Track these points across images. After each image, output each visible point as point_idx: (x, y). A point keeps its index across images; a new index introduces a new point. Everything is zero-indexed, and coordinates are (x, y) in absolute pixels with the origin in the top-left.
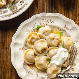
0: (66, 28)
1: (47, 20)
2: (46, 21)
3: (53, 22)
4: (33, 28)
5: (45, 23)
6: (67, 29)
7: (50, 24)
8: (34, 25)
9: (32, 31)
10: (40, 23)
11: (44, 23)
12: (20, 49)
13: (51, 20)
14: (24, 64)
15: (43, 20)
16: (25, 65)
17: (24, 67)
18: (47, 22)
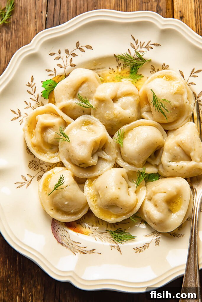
0: (142, 47)
1: (67, 51)
2: (63, 54)
3: (89, 47)
4: (32, 97)
5: (65, 61)
6: (144, 49)
7: (81, 57)
8: (29, 85)
9: (34, 108)
10: (49, 71)
11: (59, 65)
12: (18, 185)
13: (78, 44)
14: (53, 229)
15: (52, 54)
16: (60, 232)
17: (59, 242)
18: (71, 57)
